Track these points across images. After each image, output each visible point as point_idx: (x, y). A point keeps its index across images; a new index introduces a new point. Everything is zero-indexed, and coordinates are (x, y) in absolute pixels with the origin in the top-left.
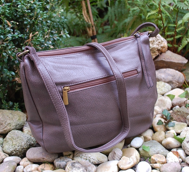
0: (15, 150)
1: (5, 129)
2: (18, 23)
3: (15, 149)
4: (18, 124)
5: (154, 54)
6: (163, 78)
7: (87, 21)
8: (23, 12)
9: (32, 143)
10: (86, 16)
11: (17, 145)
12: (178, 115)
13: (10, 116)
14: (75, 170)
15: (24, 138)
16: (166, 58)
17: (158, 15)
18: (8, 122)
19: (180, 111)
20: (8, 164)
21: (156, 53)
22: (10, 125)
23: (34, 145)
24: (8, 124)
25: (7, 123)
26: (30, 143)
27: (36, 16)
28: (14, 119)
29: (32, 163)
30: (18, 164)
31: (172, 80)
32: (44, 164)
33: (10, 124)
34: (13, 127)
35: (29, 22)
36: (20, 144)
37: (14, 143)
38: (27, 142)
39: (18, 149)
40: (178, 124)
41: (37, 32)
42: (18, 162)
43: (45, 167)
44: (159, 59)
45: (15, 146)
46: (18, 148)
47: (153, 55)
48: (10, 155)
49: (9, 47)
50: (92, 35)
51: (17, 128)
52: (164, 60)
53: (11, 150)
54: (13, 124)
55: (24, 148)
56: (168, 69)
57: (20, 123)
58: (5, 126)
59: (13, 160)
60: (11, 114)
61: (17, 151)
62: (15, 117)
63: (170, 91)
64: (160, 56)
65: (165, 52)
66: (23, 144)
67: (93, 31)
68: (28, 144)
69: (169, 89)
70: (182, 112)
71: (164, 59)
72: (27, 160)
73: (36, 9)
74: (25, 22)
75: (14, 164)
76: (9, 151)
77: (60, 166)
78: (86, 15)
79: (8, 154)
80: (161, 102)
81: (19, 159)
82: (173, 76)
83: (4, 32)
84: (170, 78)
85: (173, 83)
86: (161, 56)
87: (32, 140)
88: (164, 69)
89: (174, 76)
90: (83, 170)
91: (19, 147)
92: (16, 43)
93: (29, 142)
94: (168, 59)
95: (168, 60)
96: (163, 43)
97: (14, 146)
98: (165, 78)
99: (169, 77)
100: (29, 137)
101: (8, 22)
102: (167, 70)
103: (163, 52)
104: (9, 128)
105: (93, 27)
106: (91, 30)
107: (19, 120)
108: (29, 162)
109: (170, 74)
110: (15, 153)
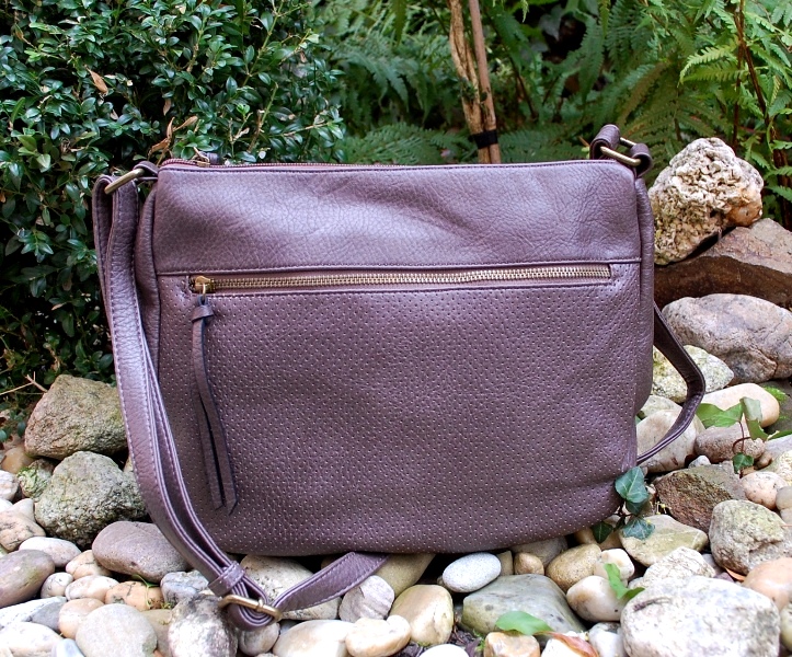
0: (63, 520)
1: (58, 444)
2: (130, 83)
3: (64, 515)
4: (109, 435)
5: (698, 227)
6: (710, 333)
7: (465, 76)
8: (153, 45)
9: (129, 504)
10: (459, 55)
11: (75, 503)
12: (687, 492)
13: (84, 402)
14: (192, 620)
15: (102, 484)
16: (744, 251)
17: (739, 67)
18: (73, 420)
19: (698, 481)
20: (24, 559)
21: (705, 226)
22: (78, 433)
23: (135, 514)
24: (70, 428)
25: (67, 425)
26: (119, 504)
27: (197, 59)
28: (95, 413)
29: (104, 572)
30: (61, 568)
31: (746, 345)
32: (130, 583)
33: (77, 427)
34: (86, 442)
35: (172, 80)
36: (84, 503)
37: (69, 495)
38: (108, 497)
39: (72, 518)
40: (671, 531)
41: (195, 118)
42: (64, 562)
43: (128, 594)
44: (717, 251)
45: (67, 506)
46: (74, 514)
47: (692, 231)
48: (49, 532)
49: (90, 164)
50: (478, 130)
51: (102, 445)
52: (734, 256)
53: (53, 516)
54: (89, 432)
55: (93, 518)
56: (740, 296)
57: (117, 430)
58: (61, 432)
59: (47, 551)
60: (93, 394)
61: (71, 522)
62: (103, 406)
63: (719, 389)
64: (720, 241)
65: (749, 225)
66: (93, 502)
67: (484, 115)
68: (110, 507)
69: (716, 381)
70: (703, 483)
71: (738, 251)
72: (91, 559)
73: (201, 32)
74: (156, 81)
75: (38, 564)
76: (47, 521)
77: (174, 598)
78: (462, 51)
79: (43, 528)
80: (655, 429)
81: (69, 551)
82: (757, 330)
83: (74, 111)
84: (739, 337)
85: (750, 358)
86: (727, 238)
87: (134, 495)
88: (729, 297)
89: (762, 329)
90: (214, 628)
91: (78, 513)
92: (125, 150)
93: (114, 501)
94: (754, 254)
95: (754, 261)
96: (742, 185)
97: (63, 504)
98: (717, 334)
99: (735, 330)
100: (124, 485)
101: (95, 76)
102: (735, 299)
103: (740, 225)
104: (72, 442)
105: (484, 97)
106: (477, 110)
107: (114, 418)
108: (93, 569)
109: (741, 318)
110: (63, 528)
